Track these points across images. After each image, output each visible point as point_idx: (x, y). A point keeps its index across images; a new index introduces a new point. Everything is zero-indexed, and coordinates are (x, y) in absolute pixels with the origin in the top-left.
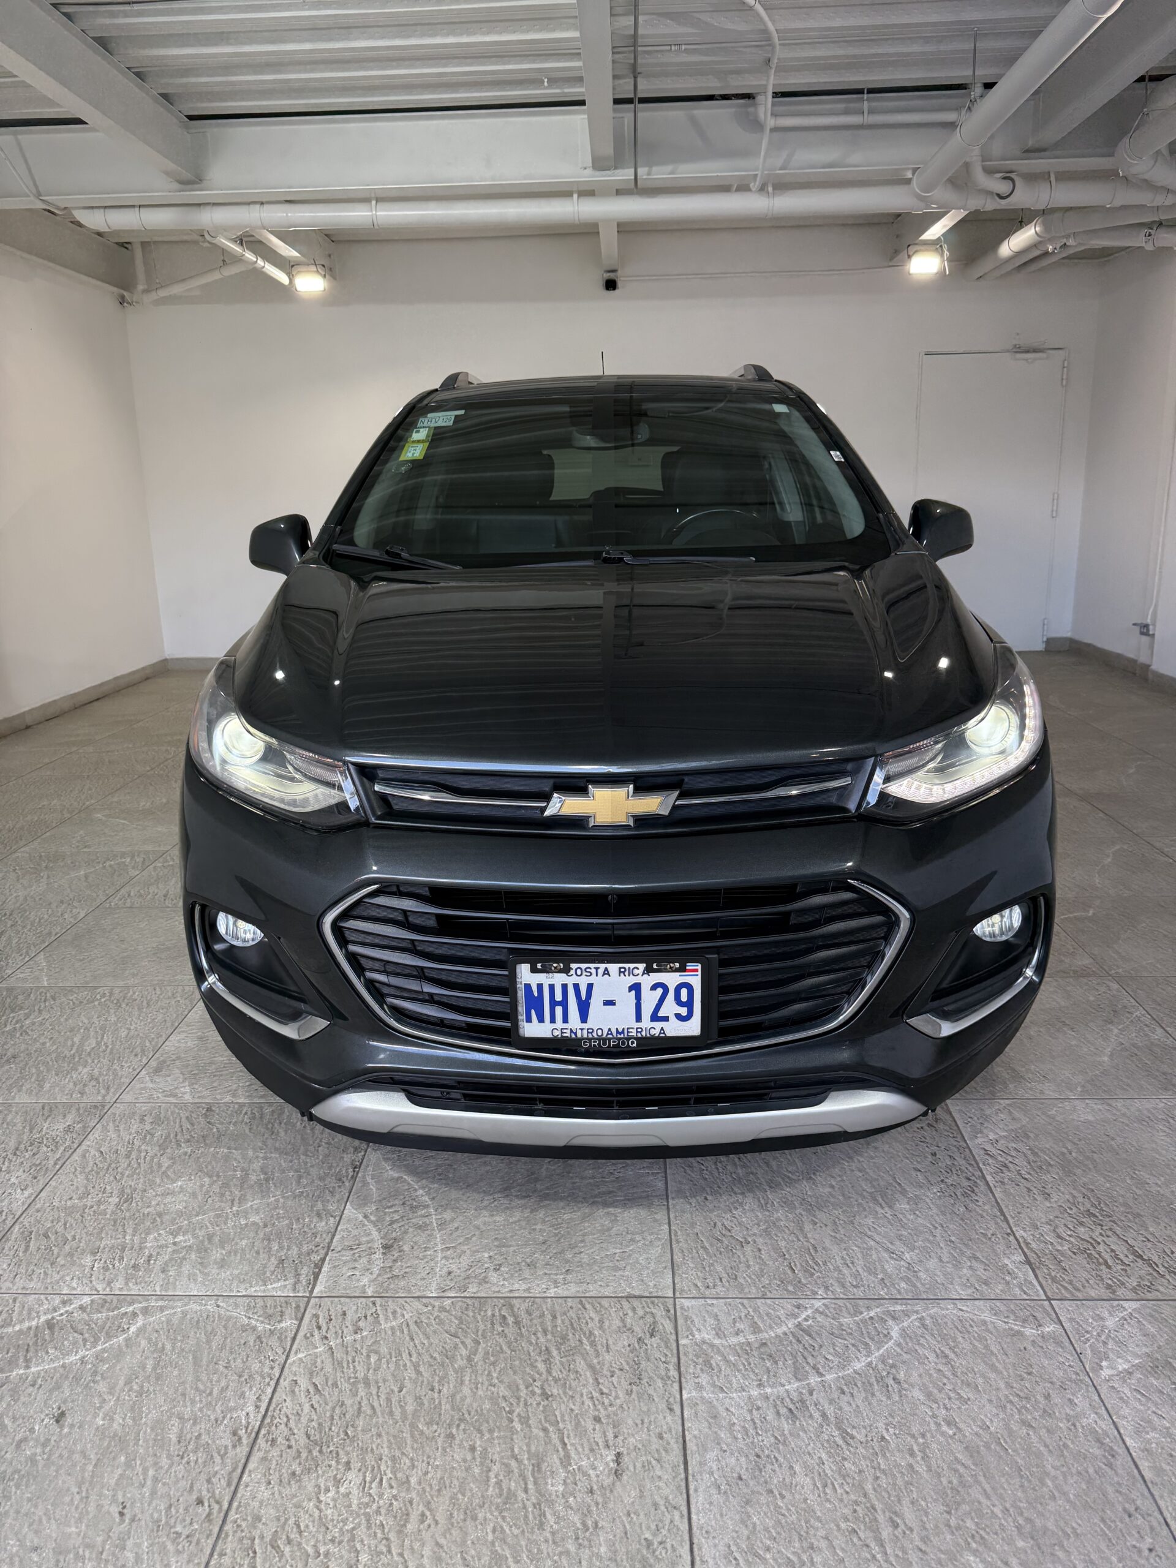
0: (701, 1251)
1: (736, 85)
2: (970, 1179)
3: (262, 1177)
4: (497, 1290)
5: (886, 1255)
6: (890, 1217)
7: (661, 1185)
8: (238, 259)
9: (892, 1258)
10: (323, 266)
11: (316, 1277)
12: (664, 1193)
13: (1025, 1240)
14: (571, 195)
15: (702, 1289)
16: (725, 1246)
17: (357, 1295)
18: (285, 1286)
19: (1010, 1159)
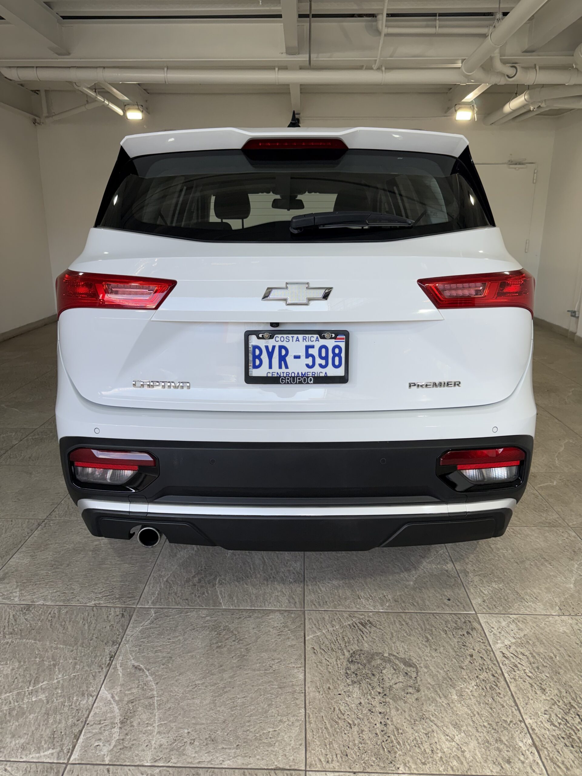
0: (325, 731)
1: (367, 8)
2: (494, 676)
3: (52, 663)
4: (190, 761)
5: (443, 738)
6: (445, 706)
7: (301, 676)
8: (95, 100)
9: (447, 740)
10: (142, 106)
11: (74, 747)
12: (303, 683)
13: (531, 727)
14: (275, 69)
15: (324, 763)
16: (340, 727)
17: (98, 763)
18: (52, 754)
19: (519, 661)
